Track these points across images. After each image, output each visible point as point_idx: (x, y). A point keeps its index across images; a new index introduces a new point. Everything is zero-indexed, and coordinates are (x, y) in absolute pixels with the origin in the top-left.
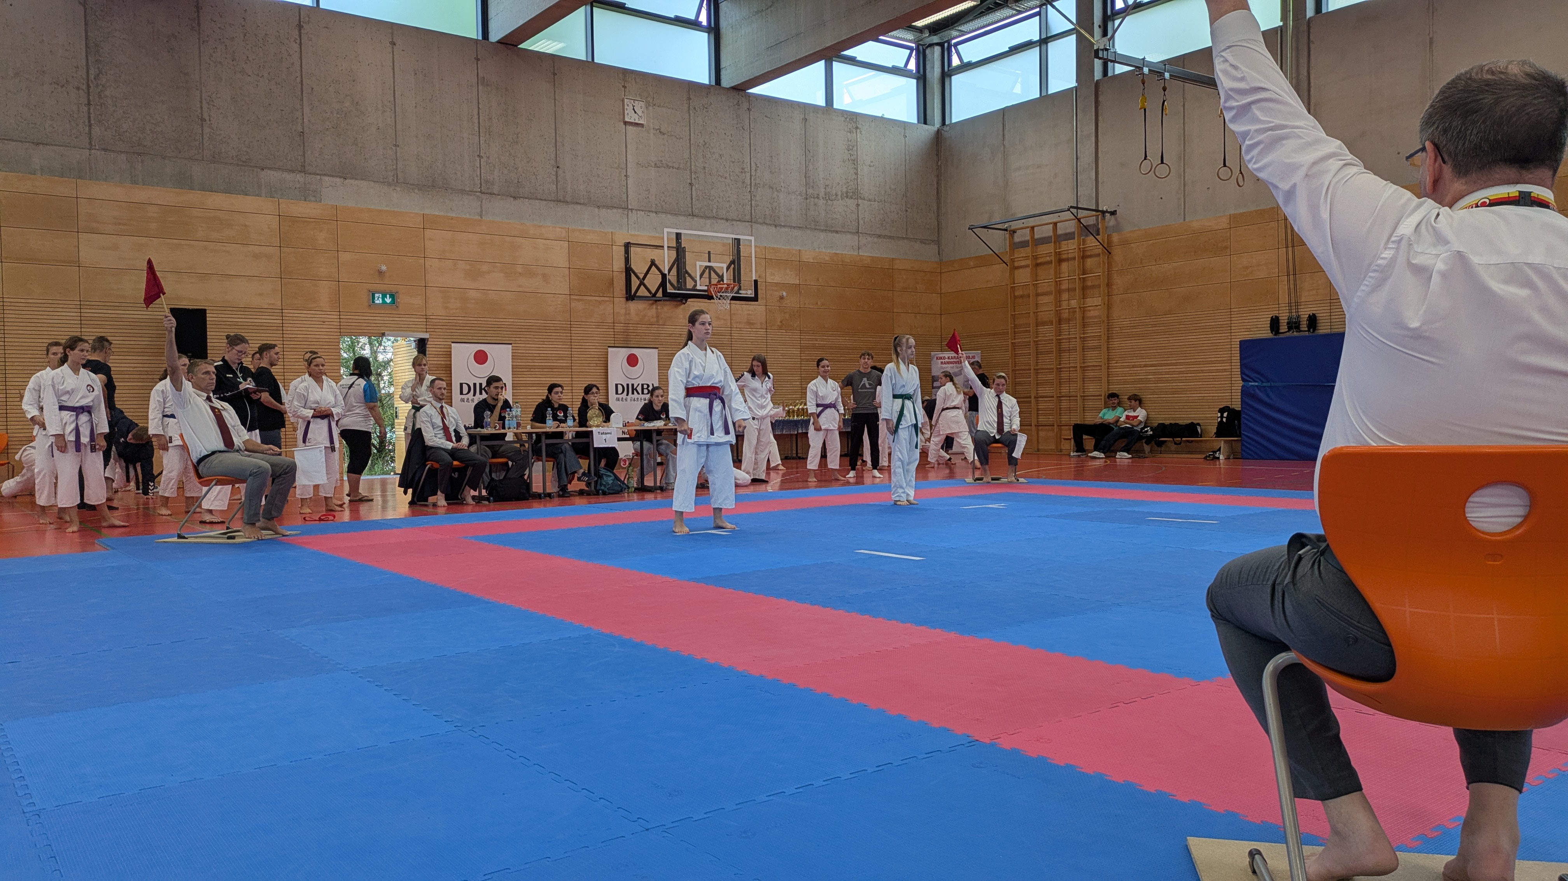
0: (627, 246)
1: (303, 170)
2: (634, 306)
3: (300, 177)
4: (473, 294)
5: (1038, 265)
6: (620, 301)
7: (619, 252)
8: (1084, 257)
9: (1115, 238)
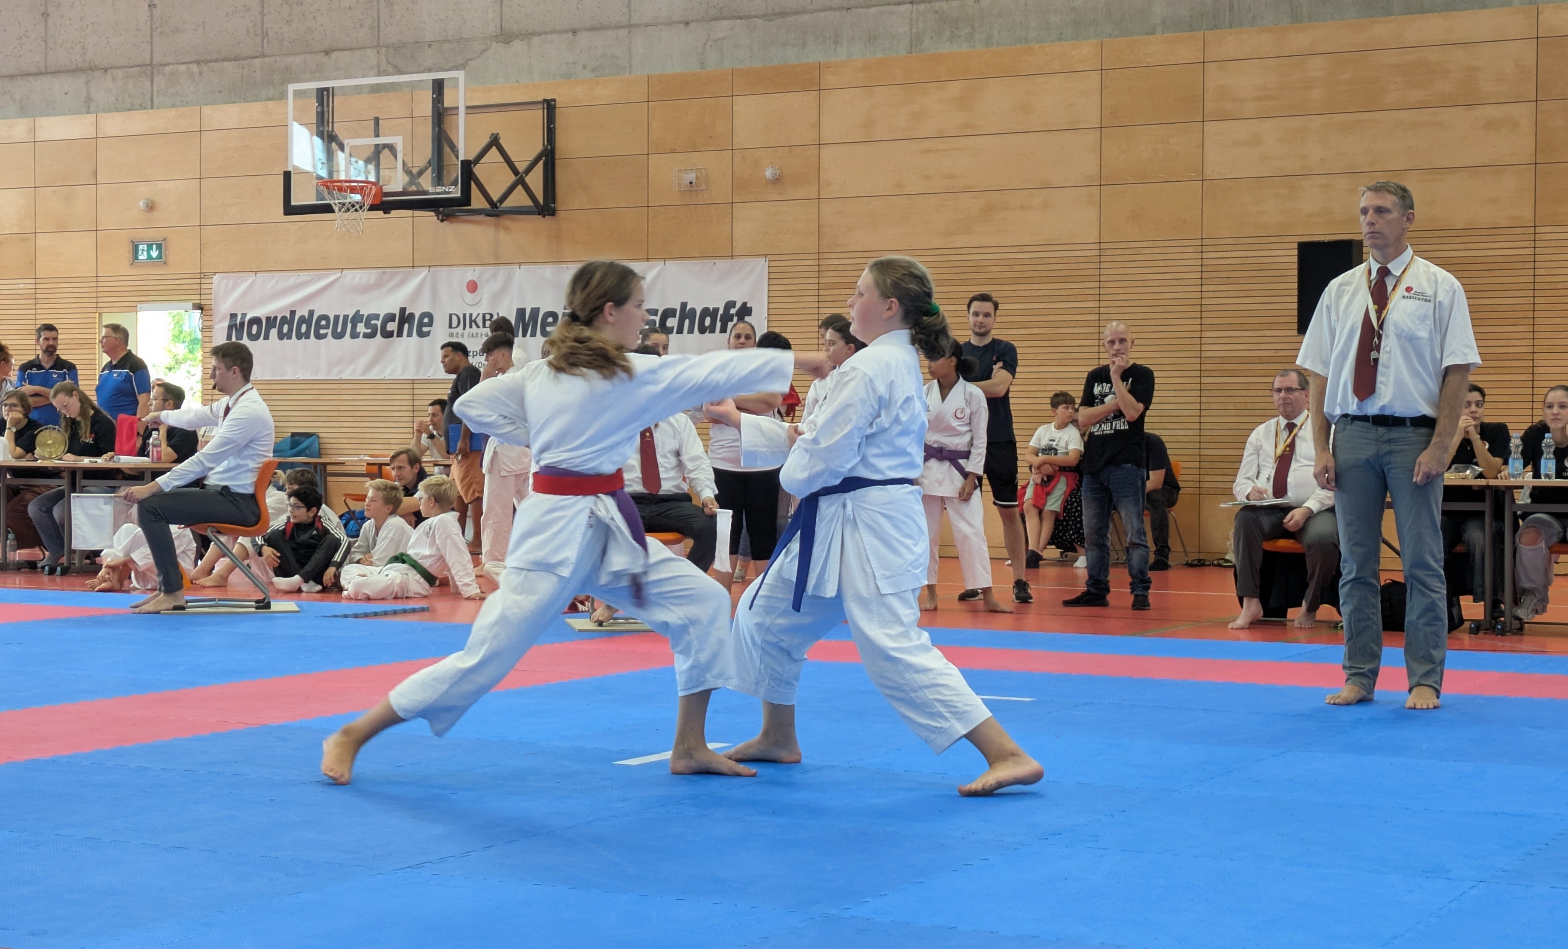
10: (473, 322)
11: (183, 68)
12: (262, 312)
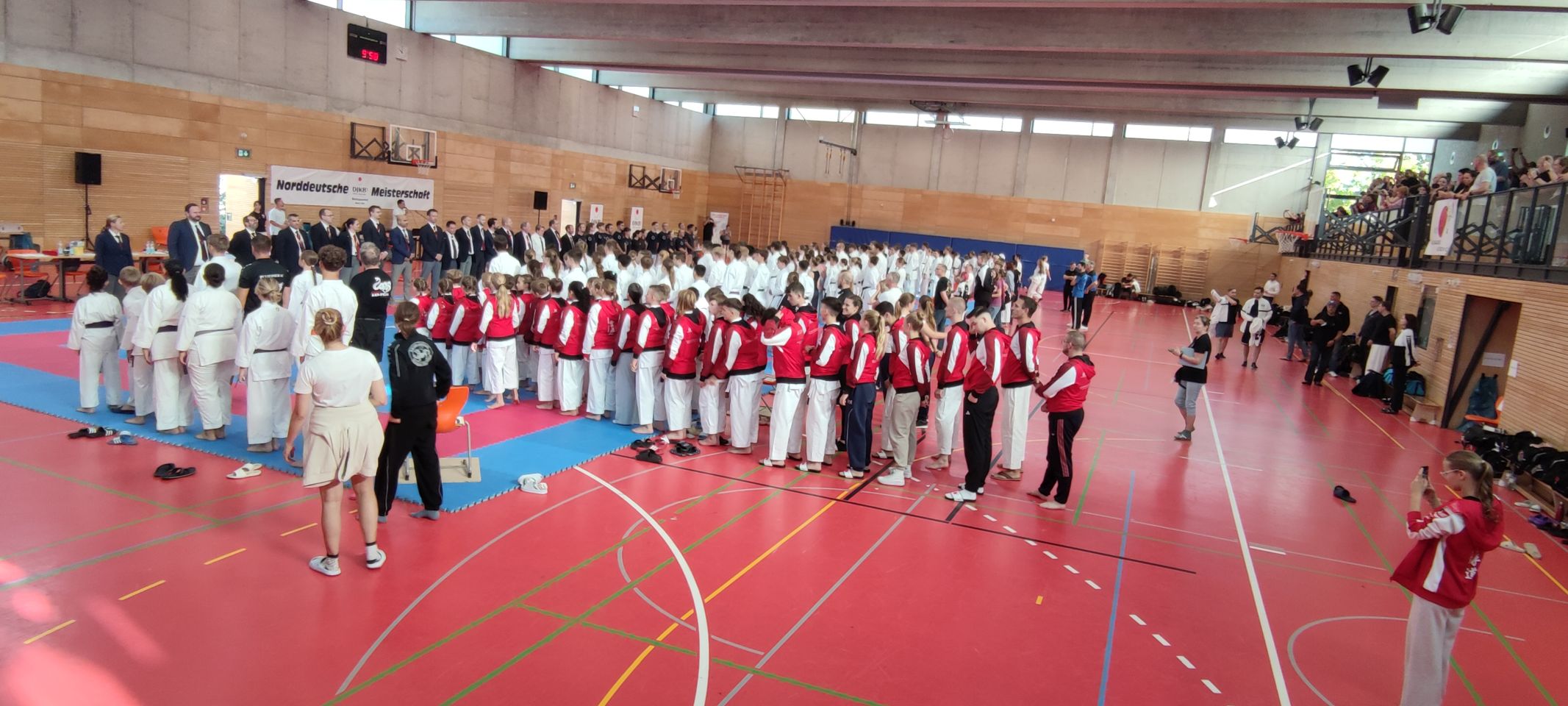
0: (631, 166)
1: (557, 137)
2: (631, 189)
3: (555, 139)
4: (593, 184)
5: (755, 184)
6: (627, 187)
7: (628, 168)
8: (775, 185)
9: (788, 181)
10: (360, 190)
11: (253, 85)
12: (291, 181)
